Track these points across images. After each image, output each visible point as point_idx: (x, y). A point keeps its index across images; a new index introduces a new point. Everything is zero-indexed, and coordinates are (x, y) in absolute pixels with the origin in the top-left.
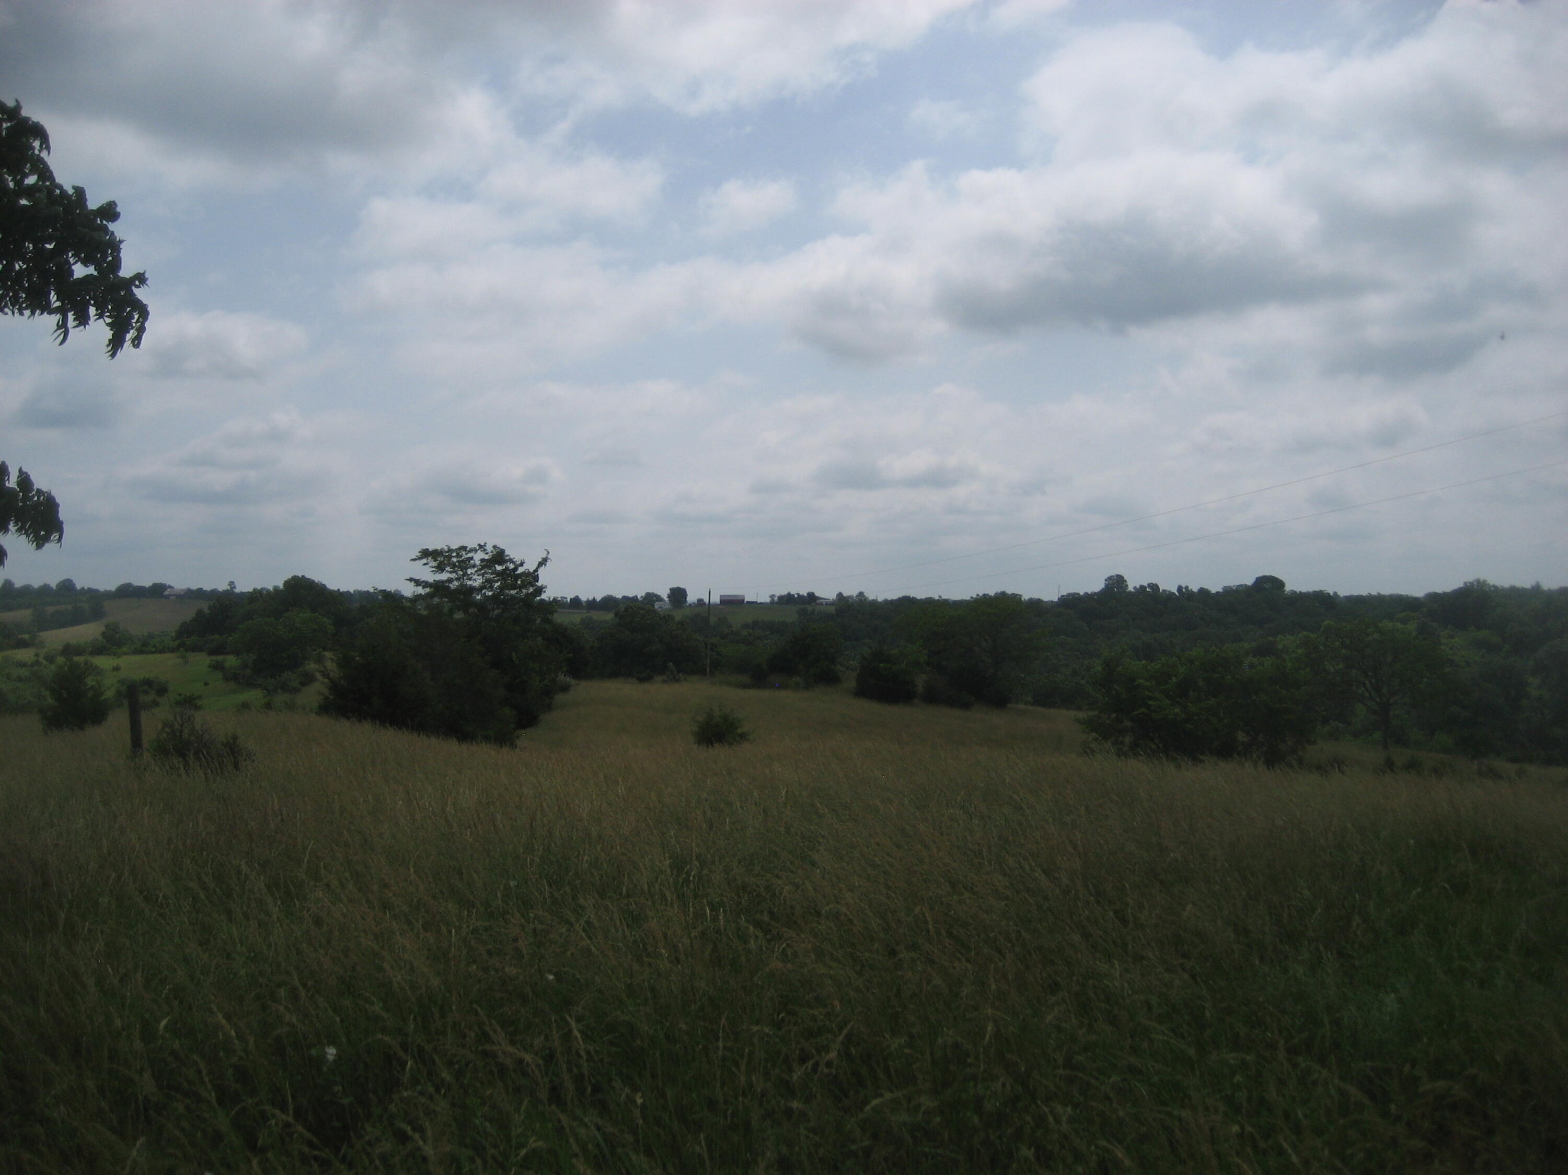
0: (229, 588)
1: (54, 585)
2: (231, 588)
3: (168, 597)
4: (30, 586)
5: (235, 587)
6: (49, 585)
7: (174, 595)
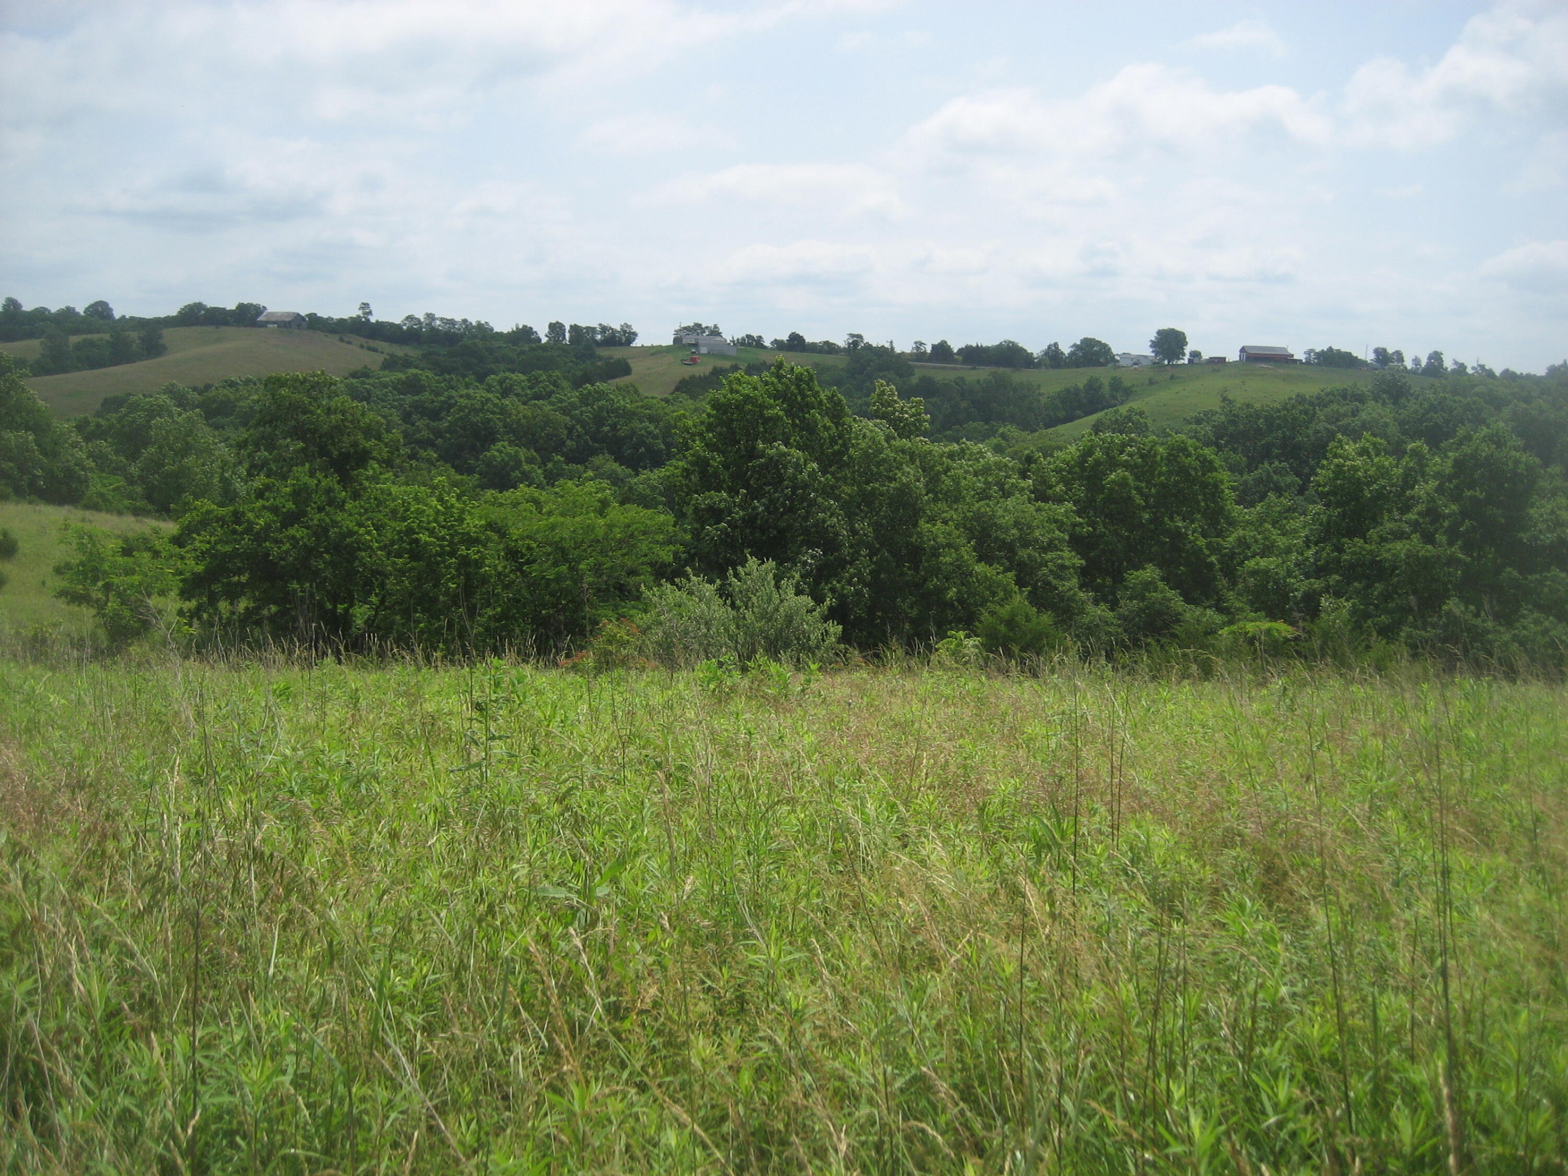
0: (360, 313)
1: (80, 309)
2: (365, 313)
3: (264, 324)
4: (45, 309)
5: (370, 313)
6: (74, 309)
7: (274, 323)
